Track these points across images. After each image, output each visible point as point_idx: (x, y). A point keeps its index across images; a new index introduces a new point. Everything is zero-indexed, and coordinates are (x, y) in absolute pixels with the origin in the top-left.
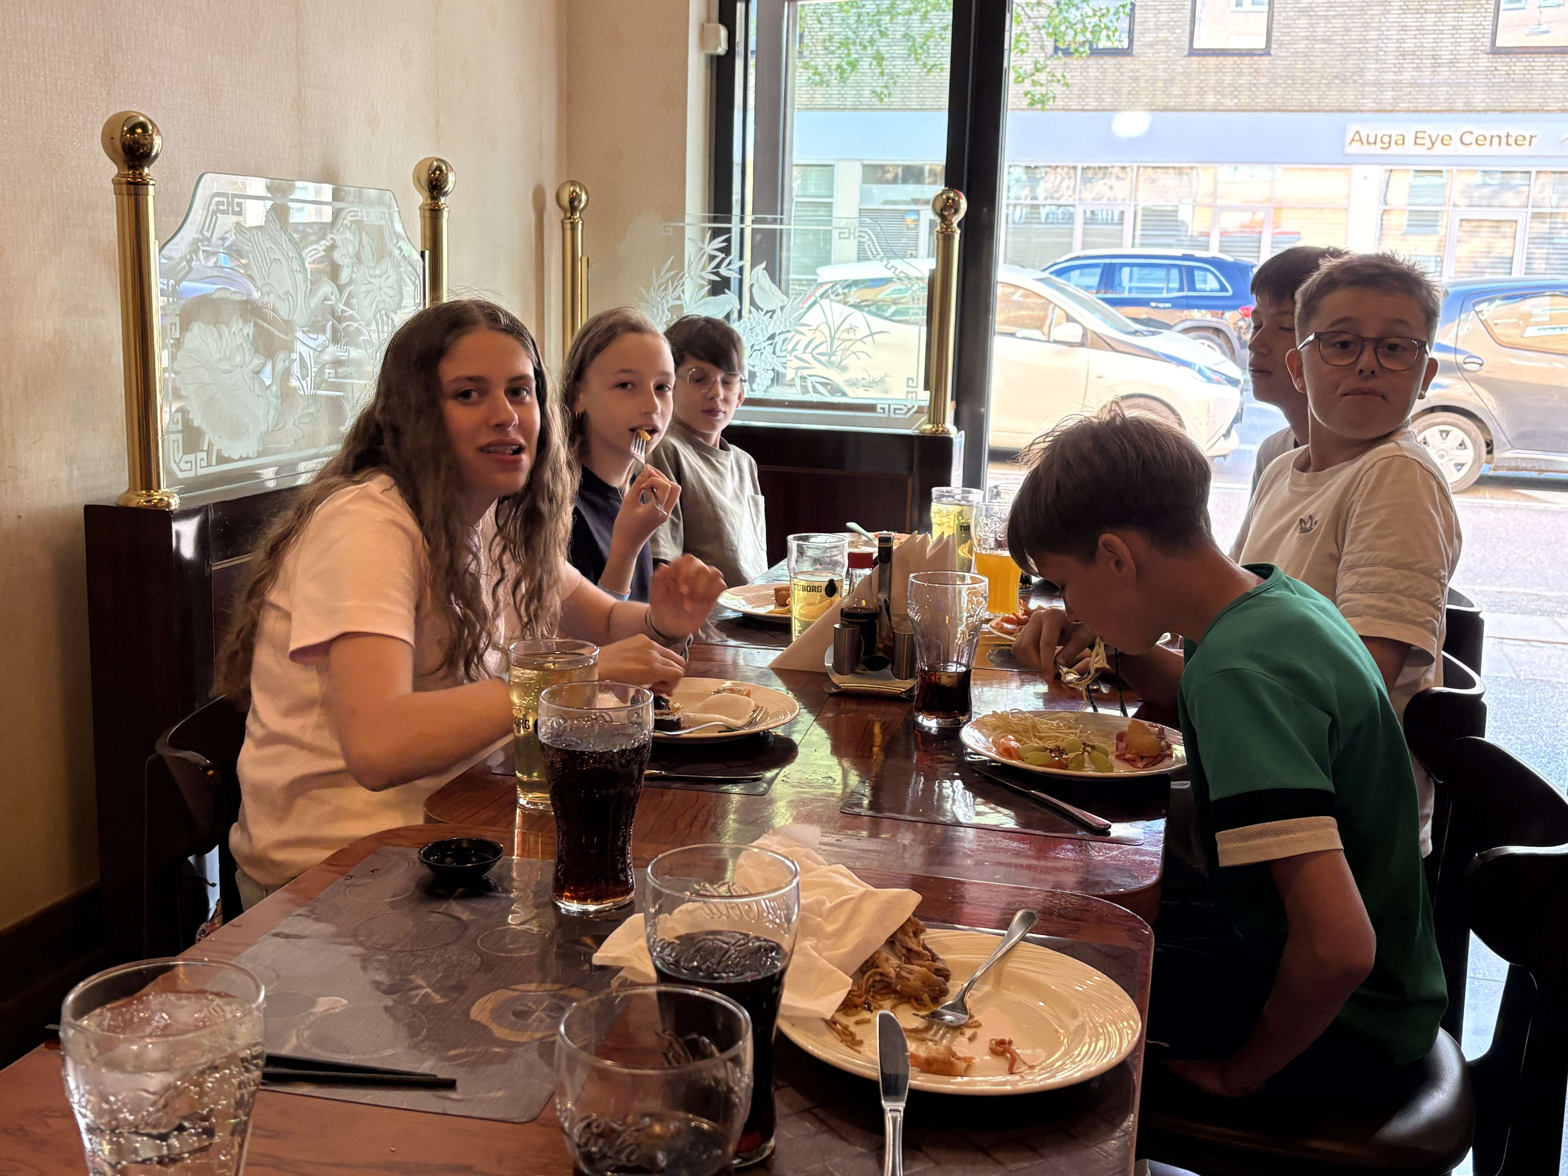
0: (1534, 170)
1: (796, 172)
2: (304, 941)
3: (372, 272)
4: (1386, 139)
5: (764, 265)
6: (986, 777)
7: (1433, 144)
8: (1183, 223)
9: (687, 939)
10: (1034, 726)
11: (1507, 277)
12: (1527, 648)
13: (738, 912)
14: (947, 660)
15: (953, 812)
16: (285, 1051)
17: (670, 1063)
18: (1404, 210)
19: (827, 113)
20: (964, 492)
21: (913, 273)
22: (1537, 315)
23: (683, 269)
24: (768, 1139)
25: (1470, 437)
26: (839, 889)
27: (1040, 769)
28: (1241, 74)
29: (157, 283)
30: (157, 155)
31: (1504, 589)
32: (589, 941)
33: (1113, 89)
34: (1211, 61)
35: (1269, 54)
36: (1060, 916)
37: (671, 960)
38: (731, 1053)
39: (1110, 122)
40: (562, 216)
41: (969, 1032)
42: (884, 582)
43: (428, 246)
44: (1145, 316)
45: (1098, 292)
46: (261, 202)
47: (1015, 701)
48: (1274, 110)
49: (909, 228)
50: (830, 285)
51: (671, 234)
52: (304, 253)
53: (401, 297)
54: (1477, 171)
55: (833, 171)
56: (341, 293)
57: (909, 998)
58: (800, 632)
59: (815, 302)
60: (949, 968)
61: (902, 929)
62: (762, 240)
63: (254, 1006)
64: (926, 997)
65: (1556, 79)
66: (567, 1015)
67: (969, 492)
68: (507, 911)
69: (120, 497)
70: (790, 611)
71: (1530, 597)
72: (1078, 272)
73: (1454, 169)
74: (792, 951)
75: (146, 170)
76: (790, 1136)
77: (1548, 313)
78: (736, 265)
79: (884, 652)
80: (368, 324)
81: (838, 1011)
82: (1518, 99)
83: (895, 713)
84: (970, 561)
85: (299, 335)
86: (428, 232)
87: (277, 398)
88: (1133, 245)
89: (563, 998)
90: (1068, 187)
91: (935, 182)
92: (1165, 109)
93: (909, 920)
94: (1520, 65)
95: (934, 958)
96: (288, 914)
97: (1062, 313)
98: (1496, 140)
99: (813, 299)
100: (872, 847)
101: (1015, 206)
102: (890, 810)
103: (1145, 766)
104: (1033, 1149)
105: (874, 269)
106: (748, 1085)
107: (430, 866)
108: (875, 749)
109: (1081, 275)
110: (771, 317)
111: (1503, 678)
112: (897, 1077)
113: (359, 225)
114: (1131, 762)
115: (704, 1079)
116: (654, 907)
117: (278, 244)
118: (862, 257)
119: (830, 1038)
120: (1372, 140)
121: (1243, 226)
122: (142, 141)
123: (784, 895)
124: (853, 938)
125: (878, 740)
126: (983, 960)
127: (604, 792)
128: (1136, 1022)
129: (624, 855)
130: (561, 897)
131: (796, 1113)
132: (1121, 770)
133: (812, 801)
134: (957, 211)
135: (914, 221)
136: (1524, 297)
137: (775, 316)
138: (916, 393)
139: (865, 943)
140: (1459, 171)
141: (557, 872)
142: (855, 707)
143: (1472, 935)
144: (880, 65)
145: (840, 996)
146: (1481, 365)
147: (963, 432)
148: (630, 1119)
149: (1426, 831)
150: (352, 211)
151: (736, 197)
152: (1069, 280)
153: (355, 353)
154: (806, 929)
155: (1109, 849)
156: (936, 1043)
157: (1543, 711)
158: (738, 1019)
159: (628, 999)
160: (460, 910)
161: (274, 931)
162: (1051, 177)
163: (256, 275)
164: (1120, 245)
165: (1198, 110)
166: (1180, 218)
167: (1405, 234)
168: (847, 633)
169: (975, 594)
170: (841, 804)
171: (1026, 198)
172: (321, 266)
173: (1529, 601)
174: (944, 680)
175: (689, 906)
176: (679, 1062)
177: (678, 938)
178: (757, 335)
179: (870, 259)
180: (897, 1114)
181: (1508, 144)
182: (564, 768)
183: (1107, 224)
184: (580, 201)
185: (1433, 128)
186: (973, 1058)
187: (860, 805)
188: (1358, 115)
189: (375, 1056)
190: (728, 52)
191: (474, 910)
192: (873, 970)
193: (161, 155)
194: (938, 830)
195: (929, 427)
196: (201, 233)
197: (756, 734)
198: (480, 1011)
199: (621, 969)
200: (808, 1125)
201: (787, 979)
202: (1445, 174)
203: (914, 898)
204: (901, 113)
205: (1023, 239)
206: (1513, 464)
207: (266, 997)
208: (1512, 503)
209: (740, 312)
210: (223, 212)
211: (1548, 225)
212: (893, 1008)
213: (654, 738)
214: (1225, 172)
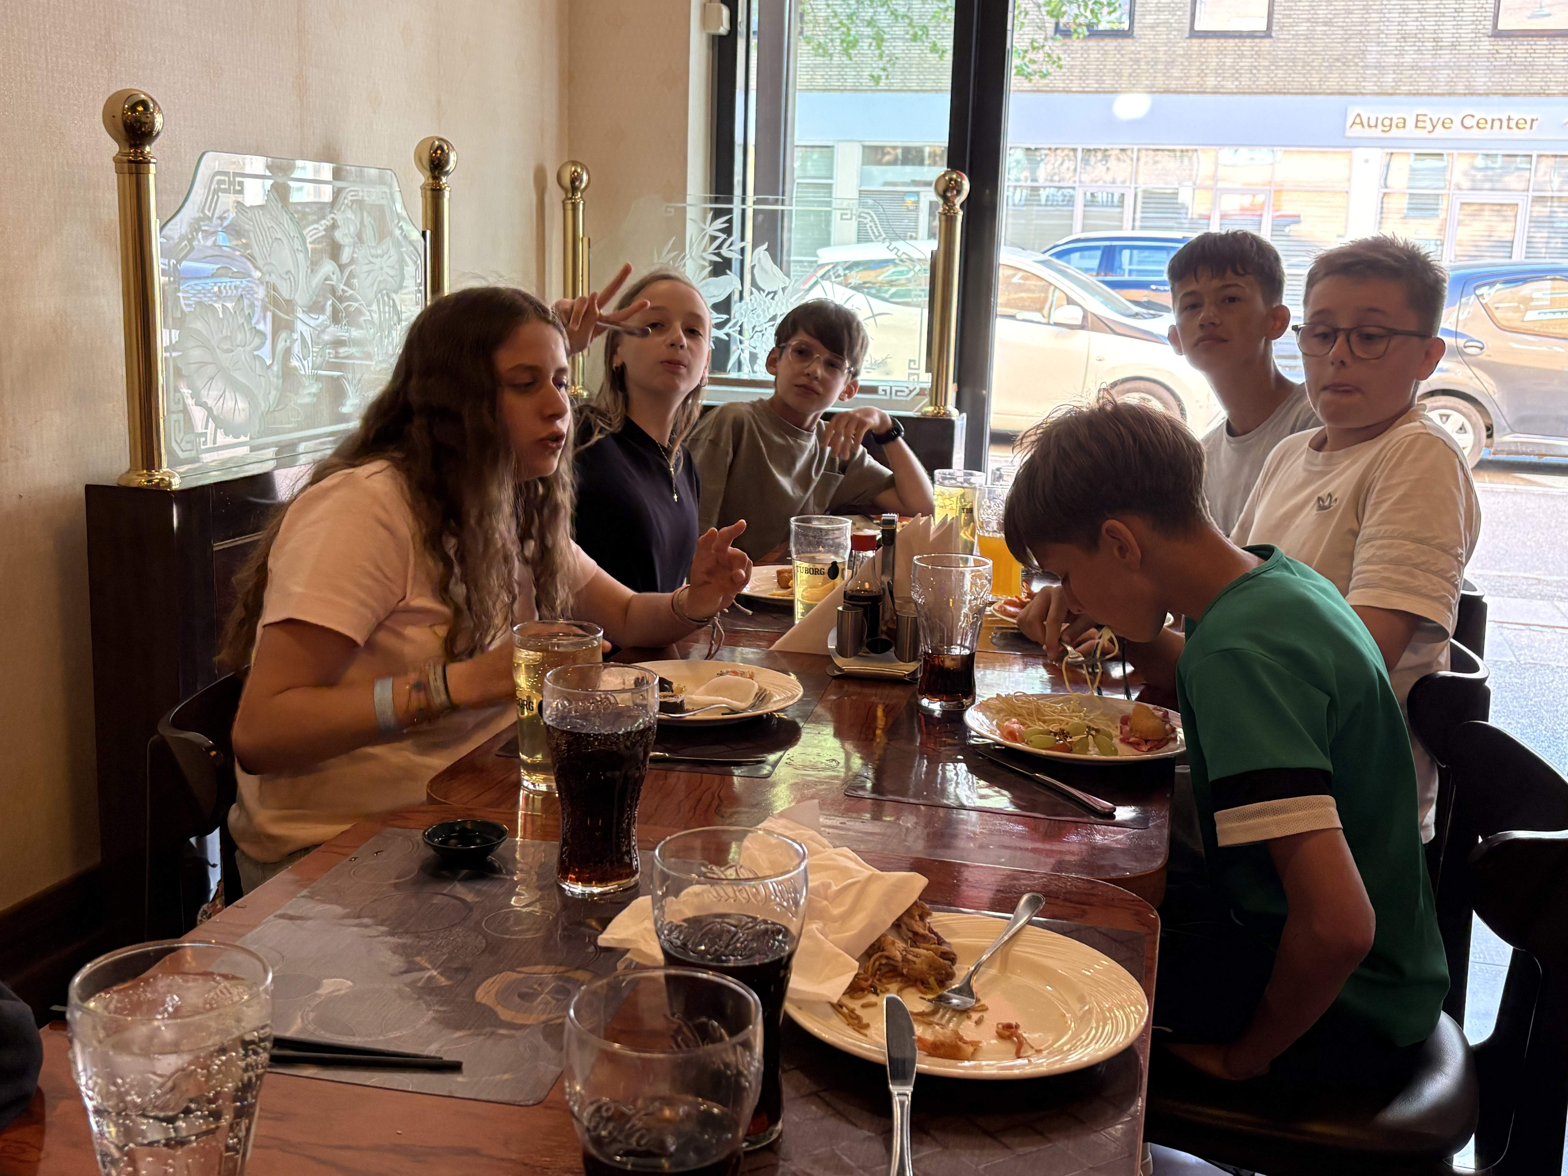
0: (1535, 154)
1: (798, 153)
2: (310, 922)
3: (373, 251)
4: (1387, 122)
5: (765, 246)
6: (990, 760)
7: (1434, 127)
8: (1183, 206)
9: (694, 922)
10: (1038, 710)
11: (1507, 261)
12: (1527, 632)
13: (745, 895)
14: (951, 643)
15: (956, 796)
16: (291, 1033)
17: (679, 1046)
18: (1405, 193)
19: (827, 94)
20: (966, 474)
21: (916, 255)
22: (1538, 300)
23: (684, 250)
24: (775, 1122)
25: (1470, 420)
26: (845, 872)
27: (1044, 752)
28: (1242, 56)
29: (158, 263)
30: (158, 133)
31: (1504, 574)
32: (594, 924)
33: (1114, 70)
34: (1212, 43)
35: (1270, 36)
36: (1066, 900)
37: (679, 943)
38: (740, 1037)
39: (1110, 105)
40: (564, 196)
41: (975, 1016)
42: (887, 565)
43: (429, 226)
44: (1145, 299)
45: (1098, 275)
46: (259, 181)
47: (1017, 683)
48: (1275, 93)
49: (909, 210)
50: (830, 266)
51: (672, 214)
52: (305, 232)
53: (403, 278)
54: (1477, 155)
55: (832, 152)
56: (342, 272)
57: (916, 981)
58: (803, 614)
59: (816, 283)
60: (955, 951)
61: (908, 912)
62: (764, 220)
63: (261, 989)
64: (932, 980)
65: (1557, 61)
66: (576, 998)
67: (971, 475)
68: (511, 893)
69: (121, 477)
70: (792, 594)
71: (1530, 582)
72: (1078, 254)
73: (1455, 152)
74: (800, 935)
75: (148, 149)
76: (797, 1119)
77: (1549, 297)
78: (738, 246)
79: (887, 634)
80: (369, 305)
81: (844, 994)
82: (1519, 82)
83: (898, 695)
84: (972, 544)
85: (300, 314)
86: (429, 212)
87: (278, 377)
88: (1133, 228)
89: (568, 980)
90: (1068, 169)
91: (934, 163)
92: (1167, 91)
93: (915, 903)
94: (1521, 48)
95: (940, 941)
96: (293, 894)
97: (1063, 295)
98: (1497, 124)
99: (814, 280)
100: (877, 830)
101: (1015, 187)
102: (892, 793)
103: (1149, 750)
104: (1041, 1133)
105: (876, 251)
106: (758, 1069)
107: (435, 848)
108: (878, 732)
109: (1082, 257)
110: (773, 298)
111: (1503, 662)
112: (904, 1061)
113: (359, 204)
114: (1135, 745)
115: (714, 1063)
116: (661, 889)
117: (280, 224)
118: (863, 237)
119: (837, 1021)
120: (1372, 123)
121: (1243, 209)
122: (143, 119)
123: (791, 878)
124: (858, 922)
125: (881, 722)
126: (989, 943)
127: (608, 774)
128: (1143, 1007)
129: (628, 837)
130: (566, 879)
131: (802, 1097)
132: (1126, 754)
133: (816, 783)
134: (959, 192)
135: (914, 202)
136: (1525, 281)
137: (776, 297)
138: (918, 375)
139: (871, 926)
140: (1460, 154)
141: (562, 855)
142: (859, 690)
143: (1476, 918)
144: (879, 47)
145: (847, 980)
146: (1482, 349)
147: (964, 415)
148: (640, 1103)
149: (1430, 816)
150: (353, 190)
151: (738, 178)
152: (1069, 262)
153: (355, 333)
154: (813, 912)
155: (1114, 832)
156: (943, 1026)
157: (1543, 695)
158: (748, 1003)
159: (636, 982)
160: (463, 891)
161: (278, 912)
162: (1052, 159)
163: (257, 255)
164: (1120, 228)
165: (1199, 92)
166: (1180, 201)
167: (1405, 218)
168: (850, 616)
169: (980, 577)
170: (845, 786)
171: (1026, 180)
172: (319, 246)
173: (1529, 585)
174: (948, 663)
175: (696, 888)
176: (687, 1046)
177: (685, 921)
178: (758, 316)
179: (872, 241)
180: (905, 1098)
181: (1509, 127)
182: (569, 750)
183: (1107, 206)
184: (581, 181)
185: (1435, 111)
186: (980, 1042)
187: (863, 788)
188: (1358, 98)
189: (381, 1038)
190: (730, 32)
191: (478, 893)
192: (879, 954)
193: (162, 134)
194: (941, 812)
195: (930, 409)
196: (203, 212)
197: (760, 717)
198: (485, 993)
199: (628, 950)
200: (814, 1108)
201: (794, 962)
202: (1445, 157)
203: (920, 882)
204: (903, 94)
205: (1023, 221)
206: (1513, 448)
207: (273, 978)
208: (1511, 487)
209: (741, 293)
210: (225, 191)
211: (1548, 209)
212: (899, 991)
213: (659, 720)
214: (1226, 154)
